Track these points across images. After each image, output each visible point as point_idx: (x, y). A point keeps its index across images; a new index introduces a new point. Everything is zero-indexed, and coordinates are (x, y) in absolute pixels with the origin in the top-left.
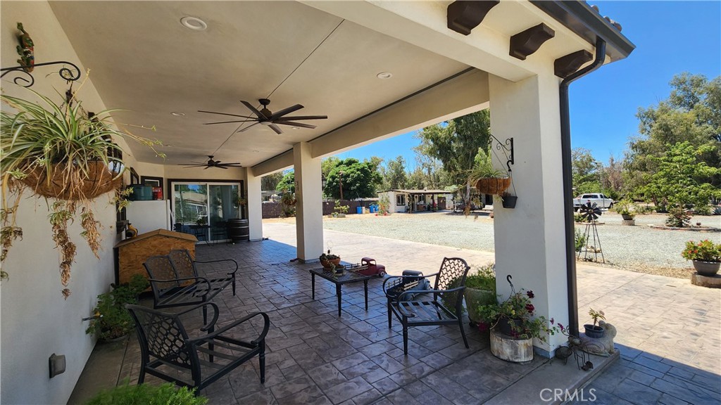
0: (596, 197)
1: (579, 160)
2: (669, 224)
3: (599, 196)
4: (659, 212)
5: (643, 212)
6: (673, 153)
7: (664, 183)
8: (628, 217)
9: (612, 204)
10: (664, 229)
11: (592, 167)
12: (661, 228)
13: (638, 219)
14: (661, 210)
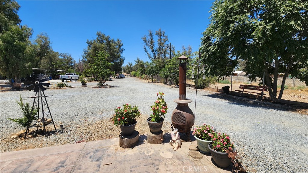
0: (72, 74)
1: (66, 58)
2: (99, 85)
3: (73, 74)
4: (95, 80)
5: (90, 81)
6: (98, 56)
7: (96, 68)
8: (84, 84)
9: (79, 78)
10: (97, 88)
11: (72, 62)
12: (96, 87)
13: (88, 84)
14: (96, 80)
